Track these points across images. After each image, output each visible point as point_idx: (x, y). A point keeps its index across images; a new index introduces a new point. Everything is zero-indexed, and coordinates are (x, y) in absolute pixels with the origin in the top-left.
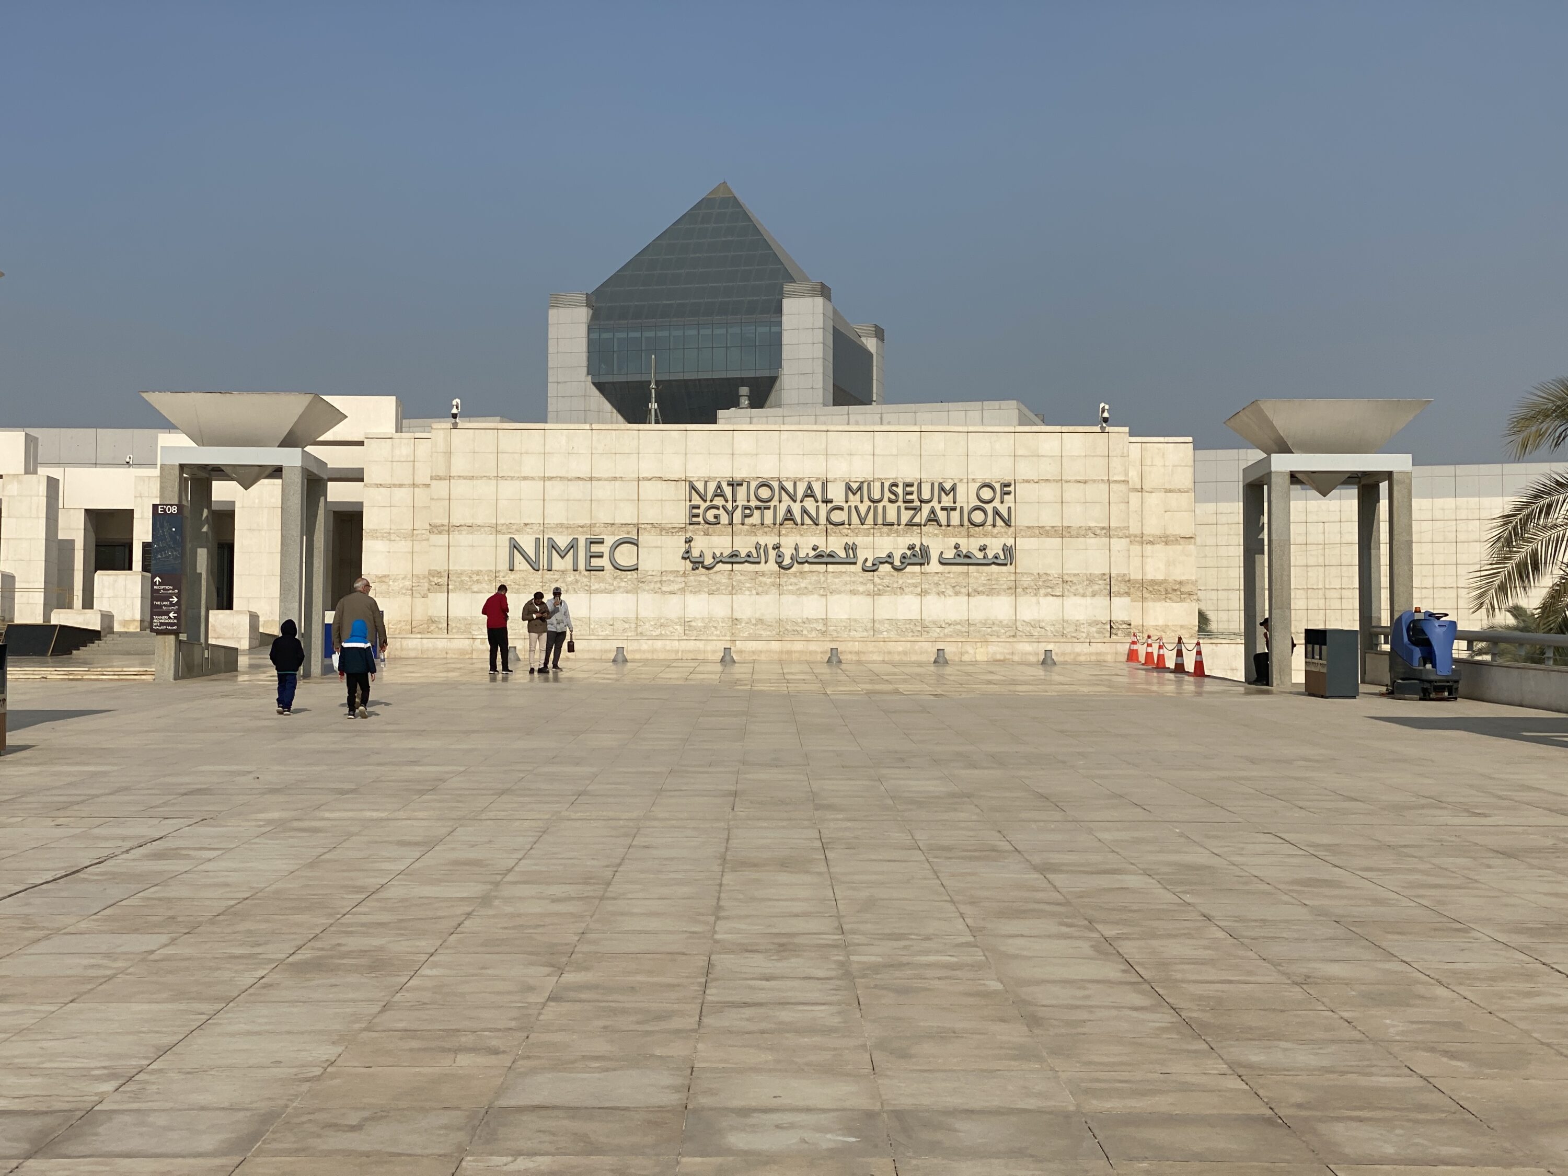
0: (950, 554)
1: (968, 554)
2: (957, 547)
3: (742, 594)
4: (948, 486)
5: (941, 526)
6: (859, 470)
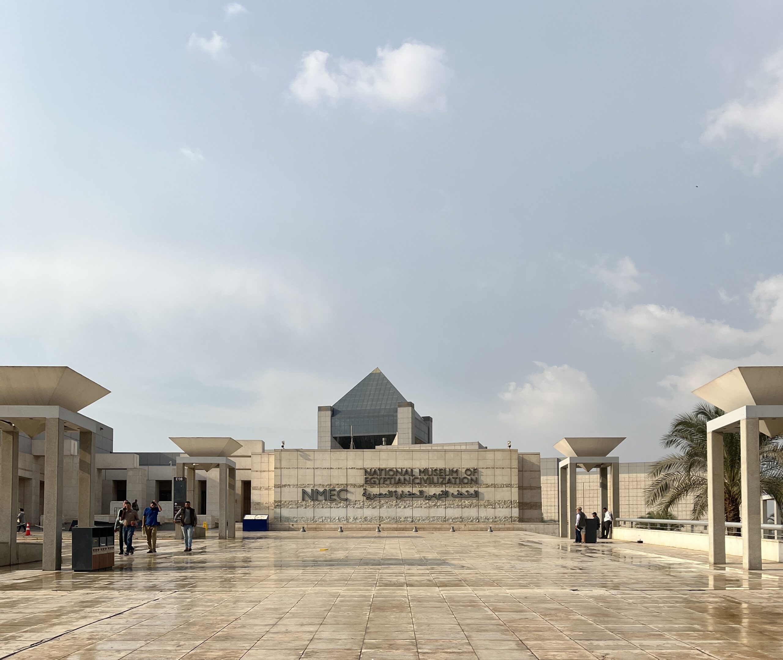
1: (462, 494)
2: (458, 491)
3: (383, 508)
4: (455, 470)
5: (452, 484)
6: (424, 465)
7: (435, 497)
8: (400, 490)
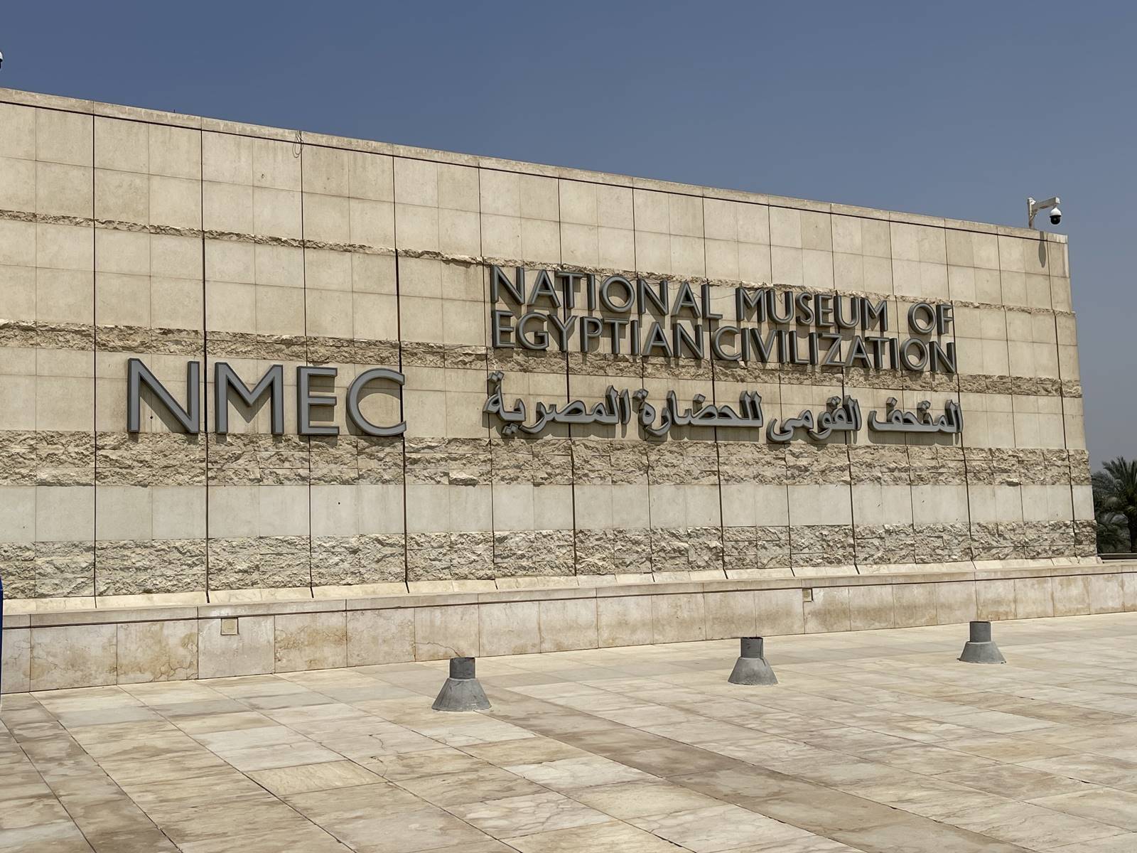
0: (881, 416)
1: (907, 416)
2: (890, 405)
3: (591, 483)
5: (868, 370)
6: (755, 269)
7: (806, 433)
8: (657, 386)
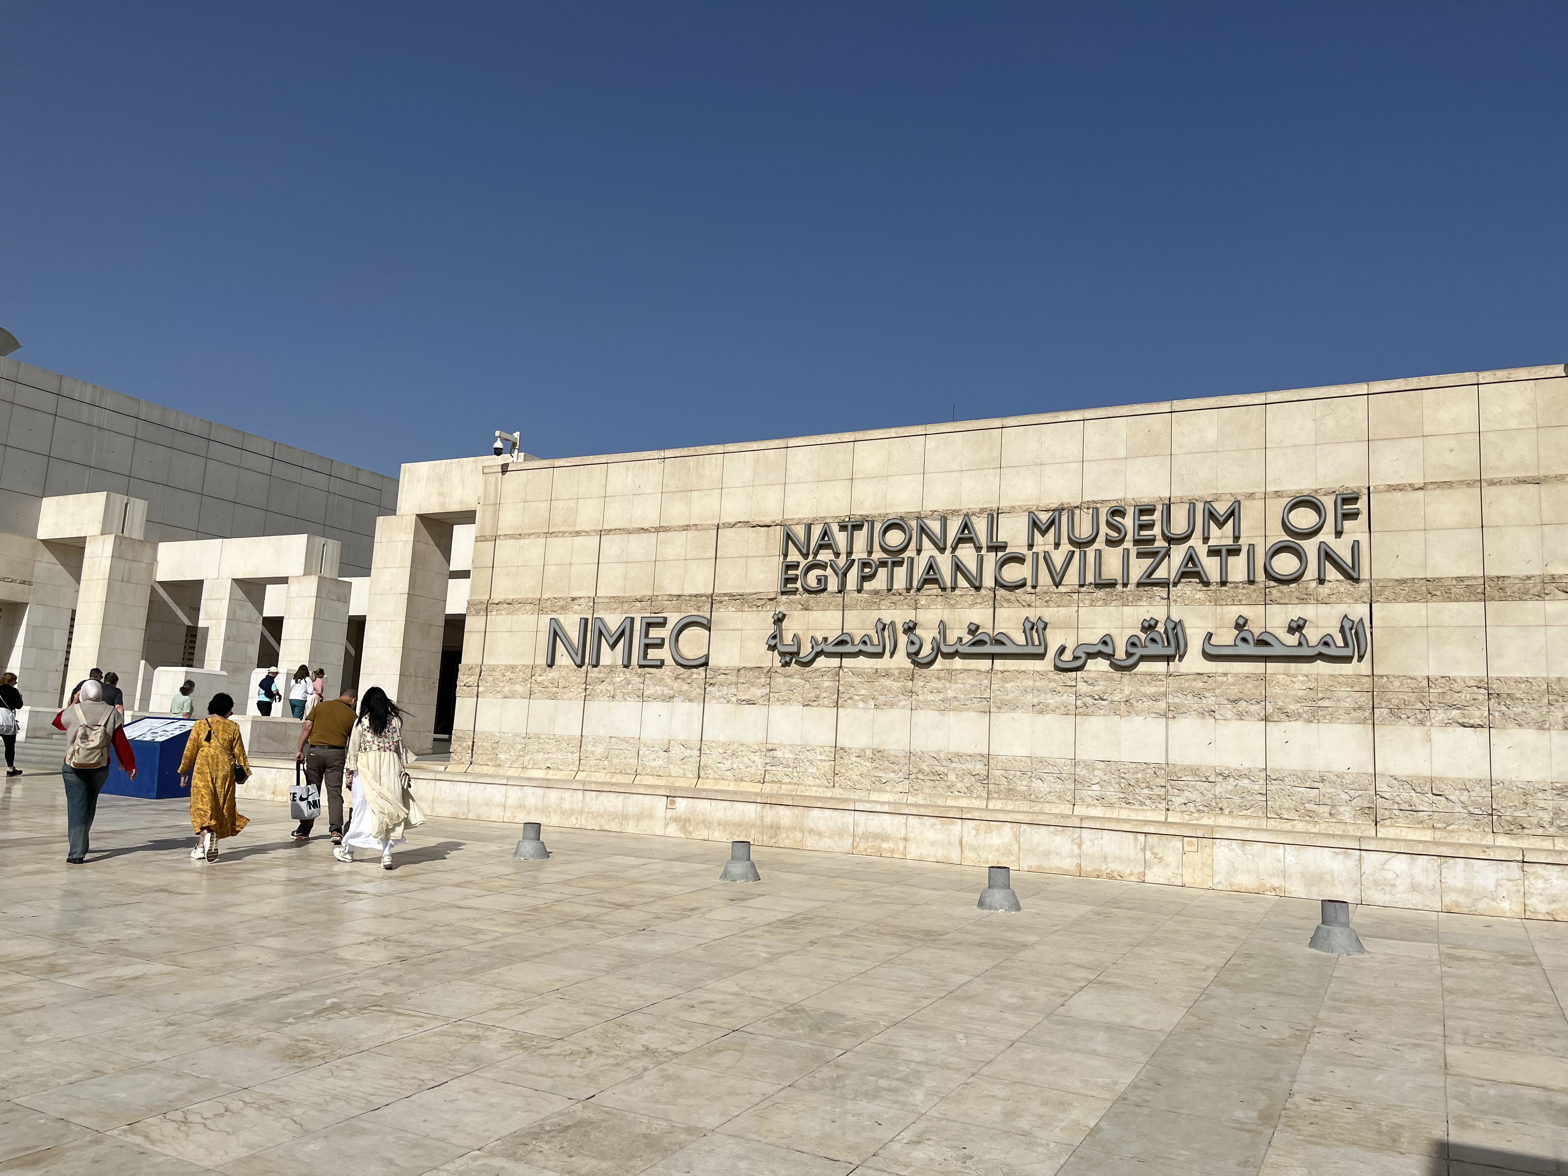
0: (1226, 637)
1: (1264, 637)
2: (1240, 625)
3: (855, 706)
4: (1221, 508)
5: (1207, 584)
6: (1056, 490)
7: (1109, 656)
8: (930, 616)
